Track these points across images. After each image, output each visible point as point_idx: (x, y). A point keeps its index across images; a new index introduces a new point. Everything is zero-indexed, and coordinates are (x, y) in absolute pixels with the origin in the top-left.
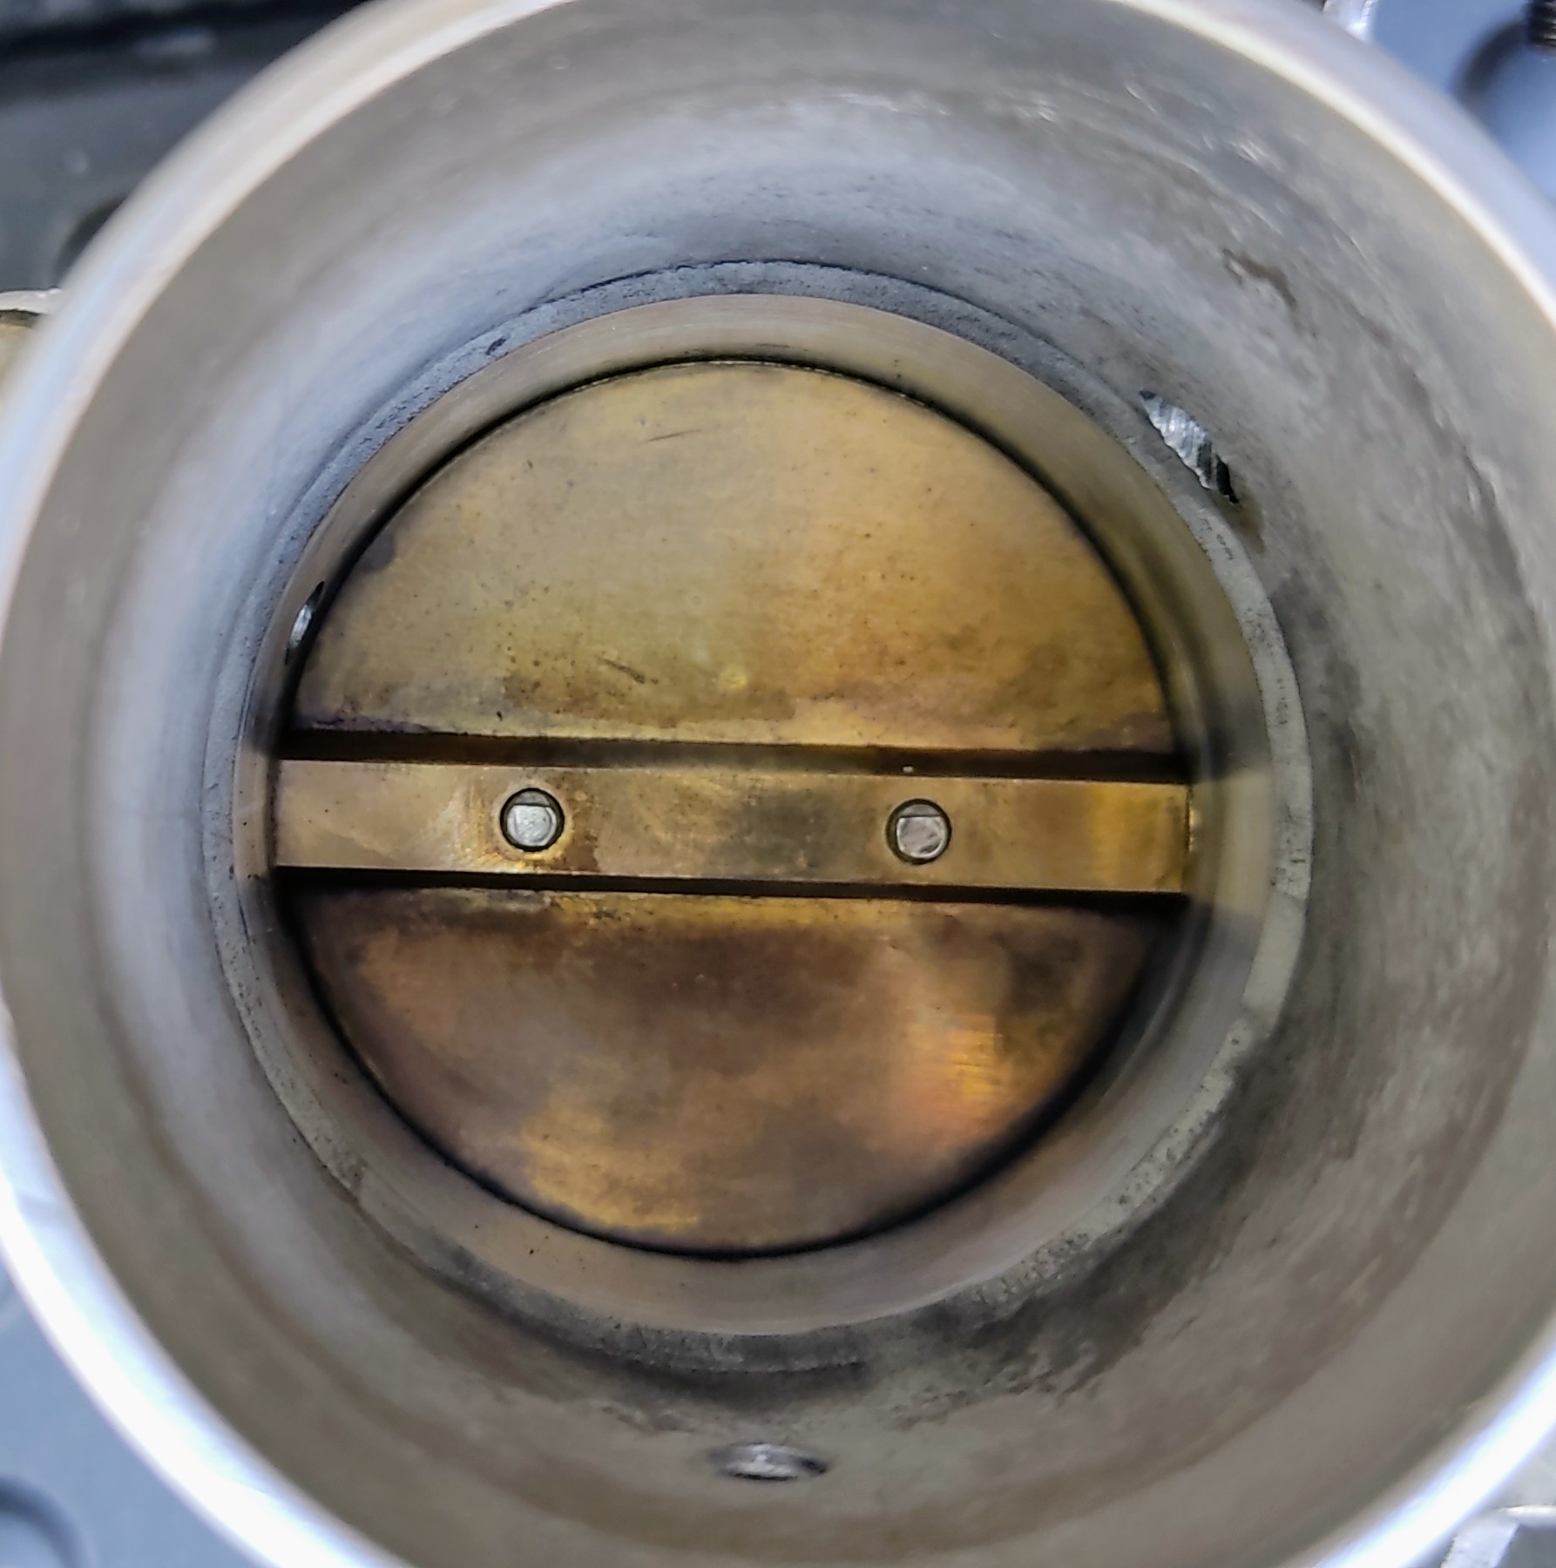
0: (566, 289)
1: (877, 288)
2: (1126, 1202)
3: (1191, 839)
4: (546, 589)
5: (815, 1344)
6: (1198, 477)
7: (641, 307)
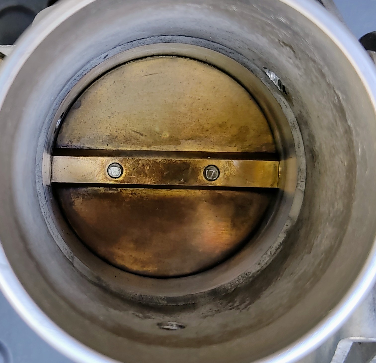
0: (123, 43)
1: (199, 41)
2: (260, 264)
3: (280, 175)
4: (119, 113)
5: (184, 299)
6: (278, 88)
7: (142, 46)
